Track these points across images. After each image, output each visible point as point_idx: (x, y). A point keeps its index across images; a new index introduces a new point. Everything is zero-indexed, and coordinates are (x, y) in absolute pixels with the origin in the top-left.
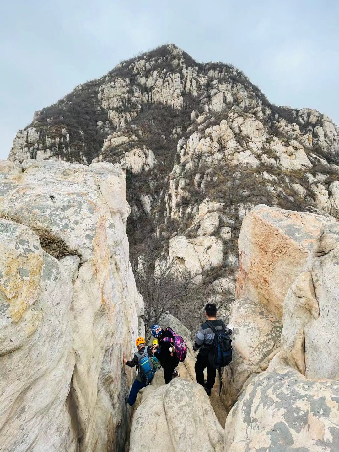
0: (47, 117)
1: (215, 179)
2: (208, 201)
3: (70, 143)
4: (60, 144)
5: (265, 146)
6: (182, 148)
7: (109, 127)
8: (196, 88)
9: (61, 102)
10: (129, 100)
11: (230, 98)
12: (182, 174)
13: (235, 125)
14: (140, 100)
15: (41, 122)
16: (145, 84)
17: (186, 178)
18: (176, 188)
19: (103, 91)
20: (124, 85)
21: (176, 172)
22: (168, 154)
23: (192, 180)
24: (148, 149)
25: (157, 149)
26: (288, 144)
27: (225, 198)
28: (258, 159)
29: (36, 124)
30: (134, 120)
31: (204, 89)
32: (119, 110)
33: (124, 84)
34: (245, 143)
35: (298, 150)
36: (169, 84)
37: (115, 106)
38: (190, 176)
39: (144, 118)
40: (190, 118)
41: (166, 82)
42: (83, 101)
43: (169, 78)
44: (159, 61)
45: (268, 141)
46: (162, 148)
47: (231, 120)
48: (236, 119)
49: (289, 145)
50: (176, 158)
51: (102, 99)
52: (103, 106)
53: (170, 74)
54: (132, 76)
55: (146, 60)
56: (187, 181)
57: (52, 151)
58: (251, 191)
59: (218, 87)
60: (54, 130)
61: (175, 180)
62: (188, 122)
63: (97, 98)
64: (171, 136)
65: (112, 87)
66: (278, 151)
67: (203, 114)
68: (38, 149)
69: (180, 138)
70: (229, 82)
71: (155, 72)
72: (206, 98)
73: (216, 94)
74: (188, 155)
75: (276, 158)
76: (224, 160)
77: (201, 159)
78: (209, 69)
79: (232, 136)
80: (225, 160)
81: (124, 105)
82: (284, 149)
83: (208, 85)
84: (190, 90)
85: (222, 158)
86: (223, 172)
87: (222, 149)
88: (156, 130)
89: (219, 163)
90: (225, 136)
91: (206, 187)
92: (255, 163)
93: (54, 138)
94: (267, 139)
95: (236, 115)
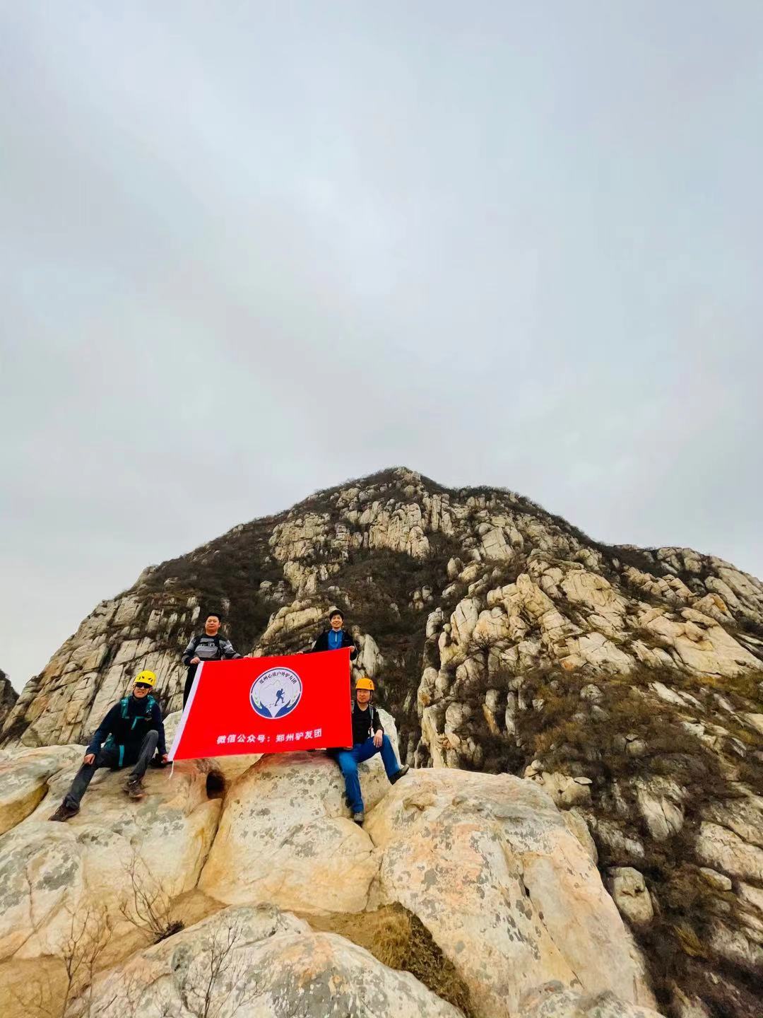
0: (166, 578)
1: (538, 703)
2: (539, 772)
3: (197, 624)
4: (178, 625)
5: (628, 621)
6: (438, 629)
7: (282, 592)
8: (450, 524)
9: (201, 551)
10: (327, 545)
11: (516, 537)
12: (452, 693)
13: (547, 582)
14: (347, 543)
15: (153, 585)
16: (357, 520)
17: (463, 702)
18: (441, 729)
19: (280, 532)
20: (319, 523)
21: (435, 687)
22: (406, 641)
23: (477, 707)
24: (362, 634)
25: (383, 633)
26: (678, 618)
27: (584, 762)
28: (625, 653)
29: (141, 589)
30: (334, 578)
31: (465, 525)
32: (305, 562)
33: (321, 521)
34: (581, 618)
35: (710, 630)
36: (400, 519)
37: (299, 555)
38: (471, 696)
39: (354, 574)
40: (445, 571)
41: (395, 515)
42: (241, 548)
43: (400, 511)
44: (382, 489)
45: (631, 611)
46: (393, 629)
47: (536, 574)
48: (546, 572)
49: (685, 620)
50: (426, 651)
51: (277, 544)
52: (276, 555)
53: (401, 505)
54: (335, 509)
55: (359, 488)
56: (467, 710)
57: (155, 641)
58: (647, 738)
59: (491, 520)
60: (173, 600)
61: (434, 706)
62: (444, 579)
63: (268, 544)
64: (410, 605)
65: (298, 526)
66: (664, 633)
67: (472, 564)
68: (127, 638)
69: (430, 608)
70: (508, 513)
71: (376, 504)
72: (471, 538)
73: (489, 530)
74: (457, 644)
75: (668, 649)
76: (545, 655)
77: (491, 655)
78: (468, 496)
79: (548, 604)
80: (549, 656)
81: (316, 553)
82: (677, 628)
83: (472, 518)
84: (439, 527)
85: (541, 652)
86: (554, 684)
87: (534, 631)
88: (379, 595)
89: (537, 664)
90: (534, 604)
91: (520, 726)
92: (623, 662)
93: (167, 614)
94: (627, 608)
95: (544, 565)
